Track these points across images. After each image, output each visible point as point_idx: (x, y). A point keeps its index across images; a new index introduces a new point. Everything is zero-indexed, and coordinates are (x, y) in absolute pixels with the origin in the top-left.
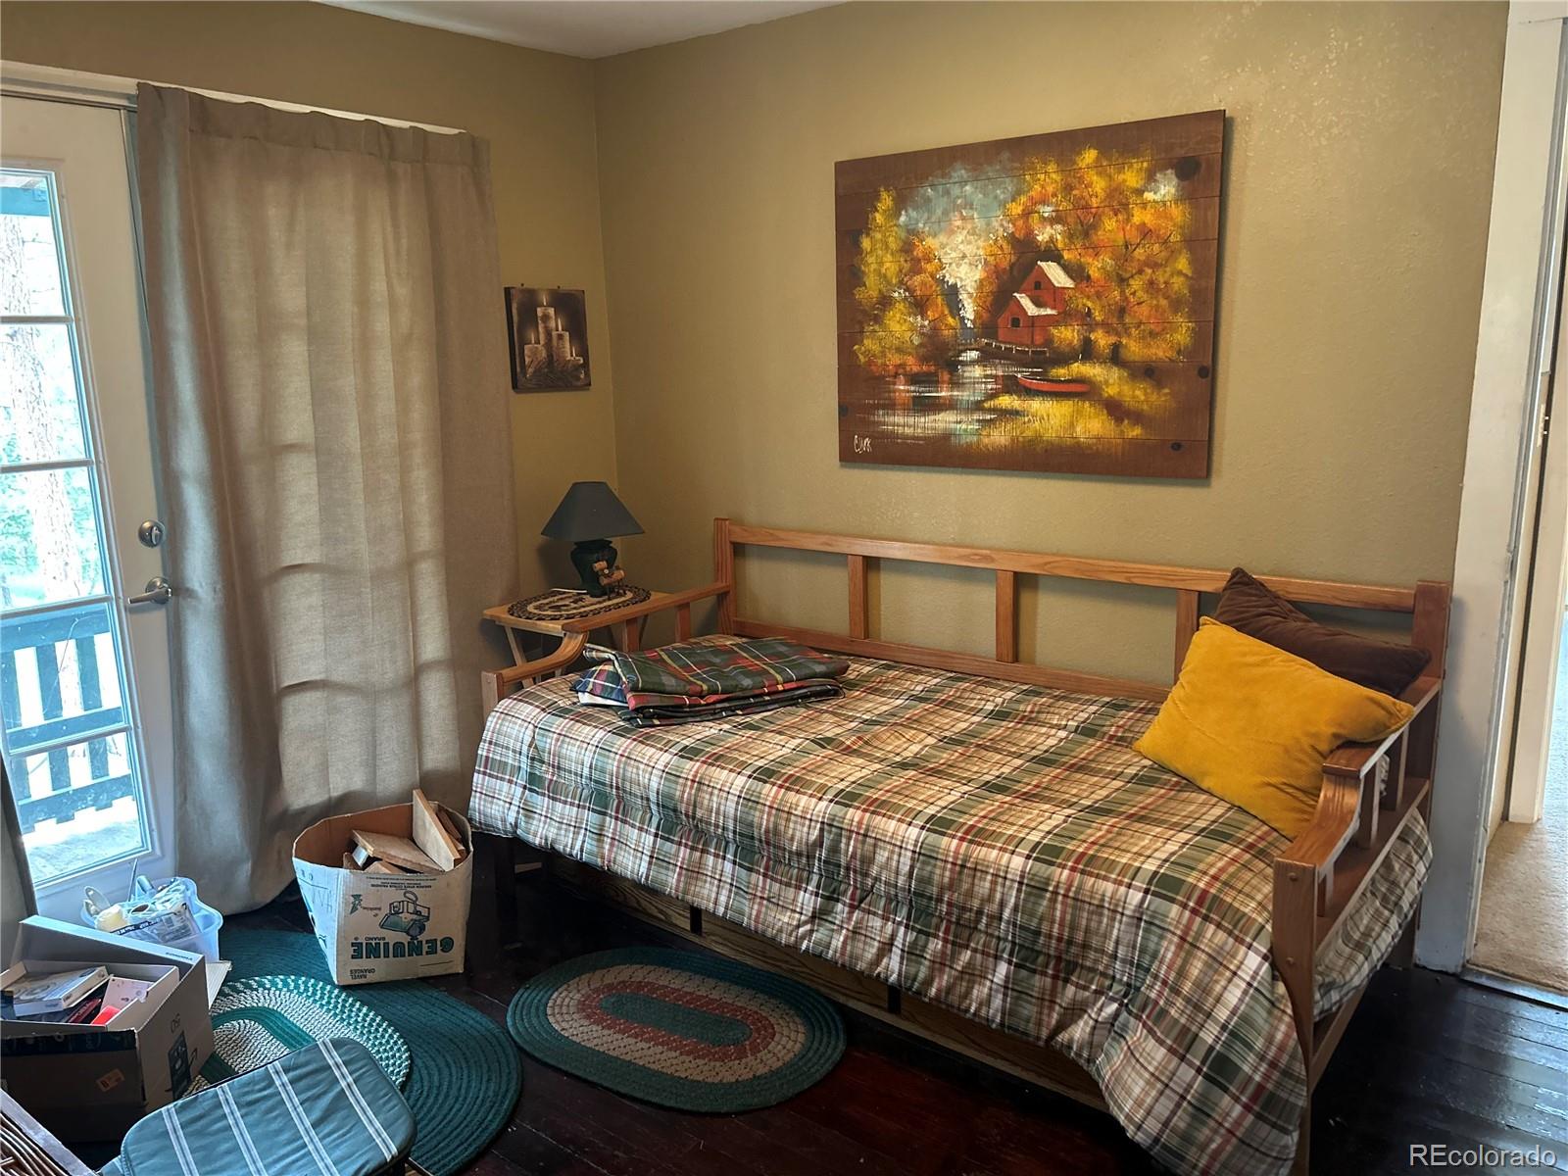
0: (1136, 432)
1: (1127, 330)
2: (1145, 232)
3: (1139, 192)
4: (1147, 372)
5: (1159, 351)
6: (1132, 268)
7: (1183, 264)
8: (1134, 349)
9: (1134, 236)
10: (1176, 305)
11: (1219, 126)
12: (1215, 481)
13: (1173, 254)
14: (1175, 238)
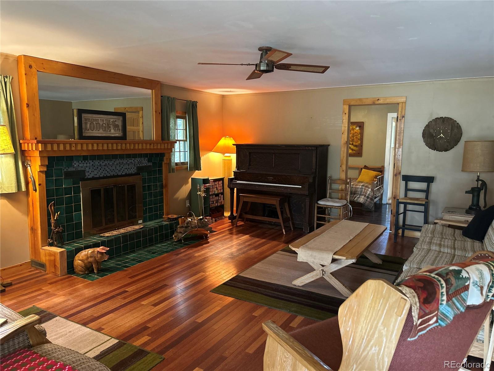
0: (355, 152)
1: (354, 142)
2: (356, 132)
3: (355, 128)
4: (356, 146)
5: (357, 144)
6: (354, 136)
7: (359, 136)
8: (354, 144)
9: (354, 133)
10: (359, 139)
11: (363, 123)
12: (362, 157)
13: (359, 135)
14: (359, 133)
